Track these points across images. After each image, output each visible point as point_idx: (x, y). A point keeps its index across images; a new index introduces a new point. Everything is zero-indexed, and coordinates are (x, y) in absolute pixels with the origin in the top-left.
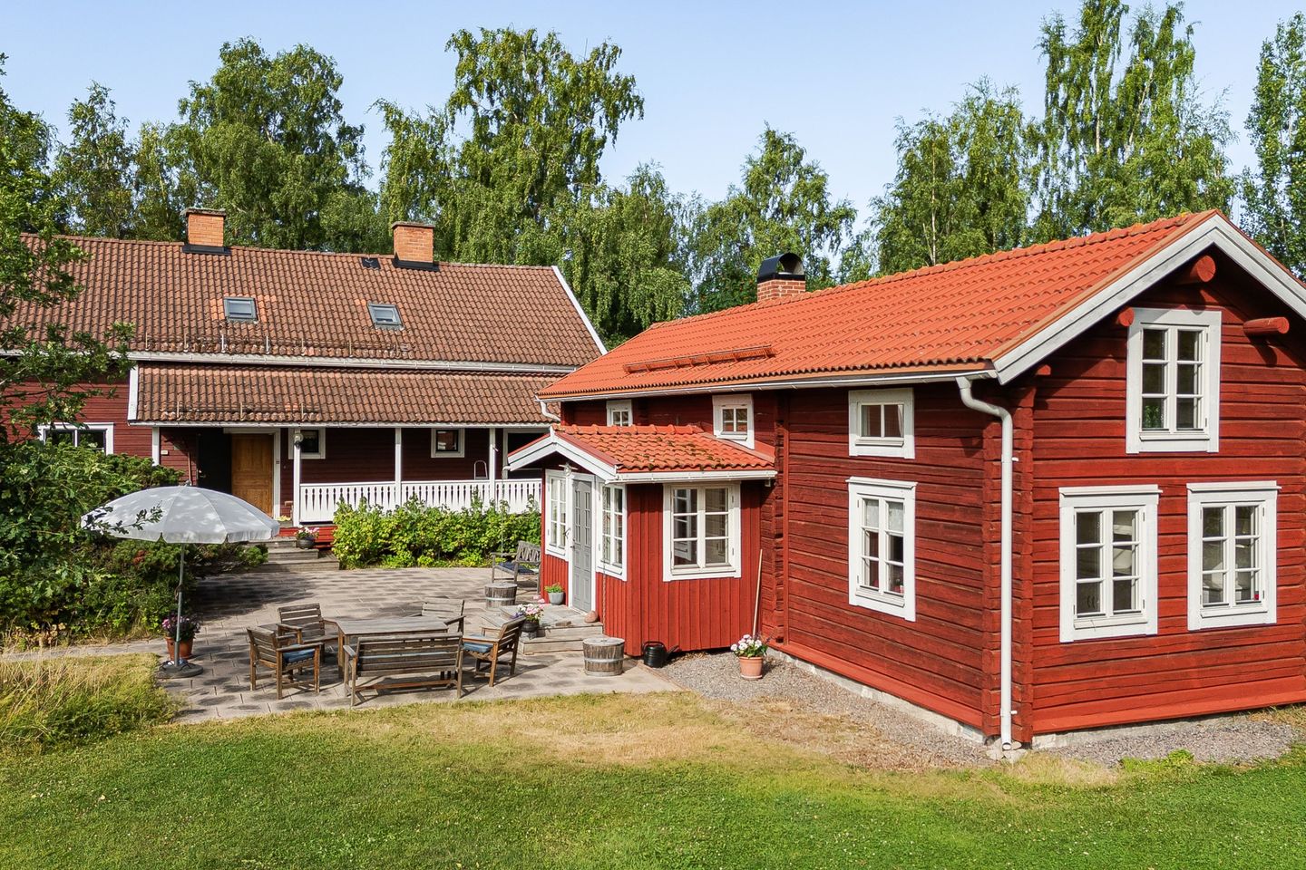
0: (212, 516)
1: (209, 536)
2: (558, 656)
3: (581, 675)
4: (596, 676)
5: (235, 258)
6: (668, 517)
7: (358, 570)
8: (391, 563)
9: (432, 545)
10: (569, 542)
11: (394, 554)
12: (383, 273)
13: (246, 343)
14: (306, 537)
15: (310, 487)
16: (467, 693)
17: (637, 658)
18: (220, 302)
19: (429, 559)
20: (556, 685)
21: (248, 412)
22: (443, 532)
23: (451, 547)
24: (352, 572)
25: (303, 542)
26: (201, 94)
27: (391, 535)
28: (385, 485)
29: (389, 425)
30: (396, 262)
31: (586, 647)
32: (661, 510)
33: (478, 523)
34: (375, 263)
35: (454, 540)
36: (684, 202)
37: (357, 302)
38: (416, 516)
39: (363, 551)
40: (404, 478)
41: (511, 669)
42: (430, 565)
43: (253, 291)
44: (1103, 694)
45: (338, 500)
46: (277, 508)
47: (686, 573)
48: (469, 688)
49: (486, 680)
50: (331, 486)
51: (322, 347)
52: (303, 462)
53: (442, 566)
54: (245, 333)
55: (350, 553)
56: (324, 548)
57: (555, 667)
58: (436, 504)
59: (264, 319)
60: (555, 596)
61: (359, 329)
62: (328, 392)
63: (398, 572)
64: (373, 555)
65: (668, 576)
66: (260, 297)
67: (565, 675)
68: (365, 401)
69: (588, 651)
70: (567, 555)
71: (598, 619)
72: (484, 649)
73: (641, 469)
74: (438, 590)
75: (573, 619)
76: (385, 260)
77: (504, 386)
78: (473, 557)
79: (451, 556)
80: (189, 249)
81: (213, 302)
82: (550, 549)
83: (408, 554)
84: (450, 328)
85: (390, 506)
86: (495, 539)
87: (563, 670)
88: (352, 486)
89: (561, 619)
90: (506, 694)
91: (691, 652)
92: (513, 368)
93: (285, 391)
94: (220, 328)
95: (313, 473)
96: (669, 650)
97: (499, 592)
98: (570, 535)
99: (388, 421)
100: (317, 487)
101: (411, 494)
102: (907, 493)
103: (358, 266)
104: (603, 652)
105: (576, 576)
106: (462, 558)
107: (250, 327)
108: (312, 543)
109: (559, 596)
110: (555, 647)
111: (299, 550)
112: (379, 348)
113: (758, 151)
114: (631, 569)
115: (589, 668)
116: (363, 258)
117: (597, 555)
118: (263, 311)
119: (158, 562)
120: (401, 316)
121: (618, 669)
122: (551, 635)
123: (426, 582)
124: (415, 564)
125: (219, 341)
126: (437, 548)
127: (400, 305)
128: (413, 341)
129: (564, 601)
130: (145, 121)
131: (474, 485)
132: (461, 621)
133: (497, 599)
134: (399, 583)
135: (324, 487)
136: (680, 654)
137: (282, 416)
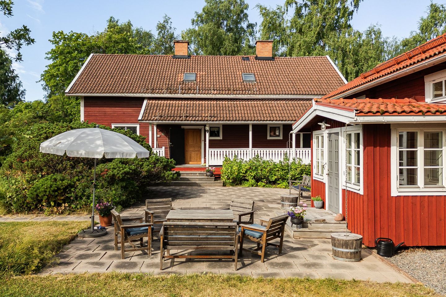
2: (316, 241)
3: (329, 259)
4: (340, 261)
5: (192, 59)
7: (231, 187)
8: (246, 184)
9: (265, 178)
10: (326, 171)
11: (247, 180)
12: (250, 62)
13: (189, 89)
14: (209, 171)
15: (213, 150)
16: (244, 266)
17: (372, 248)
18: (182, 75)
19: (264, 184)
20: (309, 266)
21: (187, 117)
22: (270, 171)
23: (274, 178)
24: (228, 188)
25: (208, 174)
27: (246, 172)
28: (245, 149)
29: (246, 122)
30: (257, 58)
31: (333, 239)
32: (389, 146)
33: (285, 168)
34: (248, 59)
35: (275, 175)
37: (238, 73)
38: (258, 164)
39: (233, 178)
40: (253, 147)
41: (280, 250)
42: (264, 186)
43: (196, 71)
45: (224, 156)
46: (203, 160)
47: (409, 191)
50: (222, 150)
51: (220, 91)
52: (210, 140)
53: (269, 187)
54: (190, 86)
55: (229, 179)
56: (217, 177)
57: (312, 251)
58: (268, 159)
59: (198, 80)
60: (318, 203)
61: (237, 83)
62: (221, 109)
63: (248, 189)
64: (238, 181)
65: (394, 193)
66: (199, 73)
67: (318, 257)
68: (237, 112)
69: (335, 242)
70: (325, 179)
71: (344, 219)
73: (375, 114)
74: (261, 197)
75: (328, 218)
76: (252, 57)
77: (300, 105)
78: (284, 183)
79: (274, 183)
80: (175, 57)
81: (180, 75)
82: (315, 177)
83: (253, 181)
84: (277, 82)
85: (247, 159)
87: (317, 253)
88: (230, 150)
89: (320, 217)
91: (412, 247)
93: (203, 108)
94: (180, 84)
95: (213, 144)
97: (288, 199)
98: (326, 167)
99: (245, 120)
100: (216, 150)
101: (256, 154)
103: (240, 60)
104: (346, 244)
105: (330, 192)
106: (279, 184)
107: (192, 84)
108: (212, 174)
109: (319, 203)
110: (314, 235)
111: (207, 177)
112: (244, 90)
114: (366, 187)
115: (336, 254)
116: (243, 57)
117: (343, 178)
118: (199, 78)
119: (114, 175)
120: (255, 77)
121: (358, 257)
122: (312, 227)
123: (258, 193)
124: (257, 186)
125: (178, 89)
126: (267, 179)
127: (256, 74)
128: (259, 87)
129: (323, 207)
131: (285, 151)
132: (252, 214)
134: (245, 193)
135: (219, 150)
136: (405, 248)
137: (200, 118)
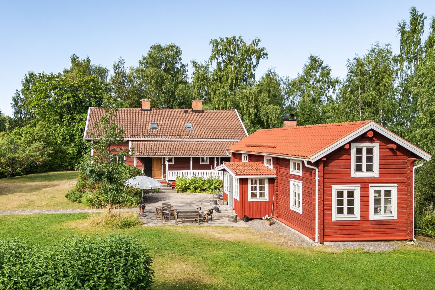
0: (149, 183)
1: (148, 187)
2: (223, 217)
3: (227, 222)
4: (231, 222)
5: (153, 112)
6: (249, 186)
7: (181, 193)
8: (189, 191)
9: (199, 187)
10: (229, 190)
11: (190, 189)
12: (189, 114)
13: (155, 135)
14: (169, 184)
15: (170, 171)
16: (200, 224)
17: (242, 219)
18: (149, 124)
19: (199, 191)
20: (220, 224)
21: (156, 153)
22: (203, 184)
23: (204, 188)
24: (180, 193)
25: (168, 185)
26: (144, 58)
27: (189, 184)
28: (188, 171)
29: (189, 156)
30: (193, 111)
31: (228, 216)
32: (247, 184)
33: (211, 182)
34: (187, 112)
35: (205, 186)
36: (284, 79)
37: (182, 123)
38: (196, 179)
39: (183, 188)
40: (193, 169)
41: (211, 219)
42: (199, 192)
43: (157, 121)
44: (344, 233)
45: (177, 175)
46: (162, 176)
47: (254, 199)
48: (201, 223)
49: (205, 222)
50: (175, 171)
51: (173, 136)
52: (168, 164)
53: (202, 193)
54: (155, 133)
55: (180, 189)
56: (173, 187)
57: (222, 220)
58: (201, 177)
59: (160, 129)
60: (225, 203)
61: (182, 131)
62: (175, 147)
63: (191, 194)
64: (185, 189)
65: (249, 200)
66: (159, 123)
67: (224, 222)
68: (183, 150)
69: (229, 217)
70: (228, 193)
71: (234, 209)
72: (204, 215)
73: (242, 175)
74: (200, 199)
75: (228, 209)
76: (190, 110)
77: (219, 145)
78: (210, 191)
79: (205, 190)
80: (142, 110)
81: (148, 124)
82: (225, 191)
83: (194, 190)
84: (206, 129)
85: (189, 177)
86: (216, 186)
87: (223, 221)
88: (180, 171)
89: (225, 209)
90: (209, 225)
91: (255, 219)
92: (222, 140)
93: (164, 147)
94: (149, 131)
95: (171, 168)
96: (250, 218)
97: (213, 201)
98: (229, 188)
99: (189, 155)
100: (172, 171)
101: (194, 174)
102: (300, 183)
103: (183, 112)
104: (232, 217)
105: (230, 198)
106: (207, 191)
107: (156, 131)
108: (171, 186)
109: (226, 203)
110: (223, 216)
111: (167, 187)
112: (187, 135)
113: (308, 62)
114: (240, 198)
115: (229, 220)
116: (184, 110)
117: (234, 194)
118: (159, 126)
119: (137, 191)
120: (193, 126)
121: (236, 221)
122: (222, 212)
123: (197, 197)
124: (195, 192)
125: (149, 135)
126: (201, 188)
127: (193, 123)
128: (196, 133)
129: (227, 205)
130: (131, 66)
131: (211, 172)
132: (201, 208)
133: (213, 203)
134: (190, 197)
135: (173, 171)
136: (253, 219)
137: (163, 154)
